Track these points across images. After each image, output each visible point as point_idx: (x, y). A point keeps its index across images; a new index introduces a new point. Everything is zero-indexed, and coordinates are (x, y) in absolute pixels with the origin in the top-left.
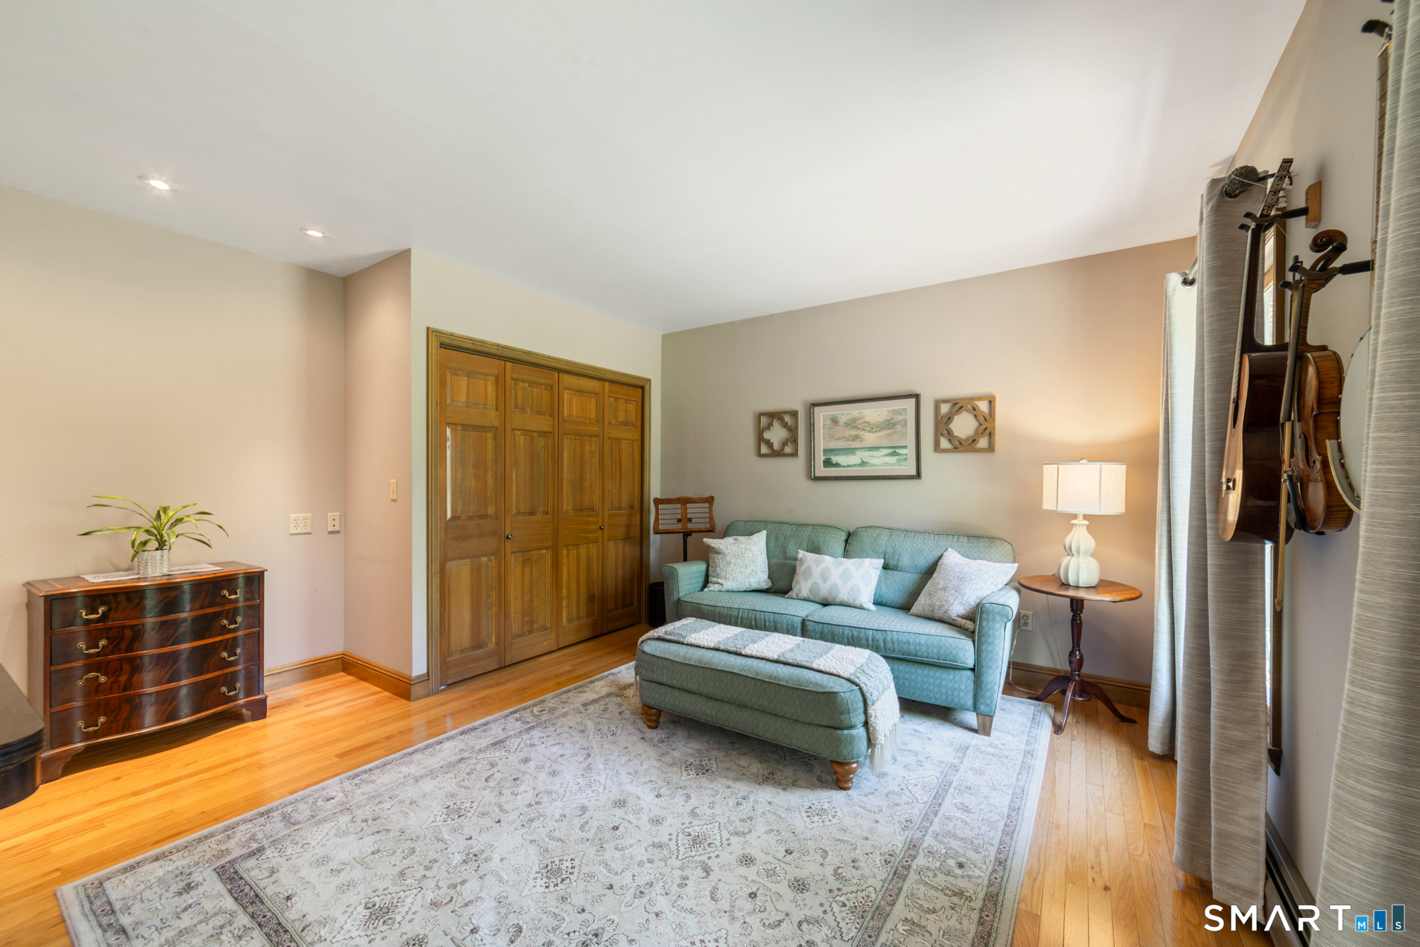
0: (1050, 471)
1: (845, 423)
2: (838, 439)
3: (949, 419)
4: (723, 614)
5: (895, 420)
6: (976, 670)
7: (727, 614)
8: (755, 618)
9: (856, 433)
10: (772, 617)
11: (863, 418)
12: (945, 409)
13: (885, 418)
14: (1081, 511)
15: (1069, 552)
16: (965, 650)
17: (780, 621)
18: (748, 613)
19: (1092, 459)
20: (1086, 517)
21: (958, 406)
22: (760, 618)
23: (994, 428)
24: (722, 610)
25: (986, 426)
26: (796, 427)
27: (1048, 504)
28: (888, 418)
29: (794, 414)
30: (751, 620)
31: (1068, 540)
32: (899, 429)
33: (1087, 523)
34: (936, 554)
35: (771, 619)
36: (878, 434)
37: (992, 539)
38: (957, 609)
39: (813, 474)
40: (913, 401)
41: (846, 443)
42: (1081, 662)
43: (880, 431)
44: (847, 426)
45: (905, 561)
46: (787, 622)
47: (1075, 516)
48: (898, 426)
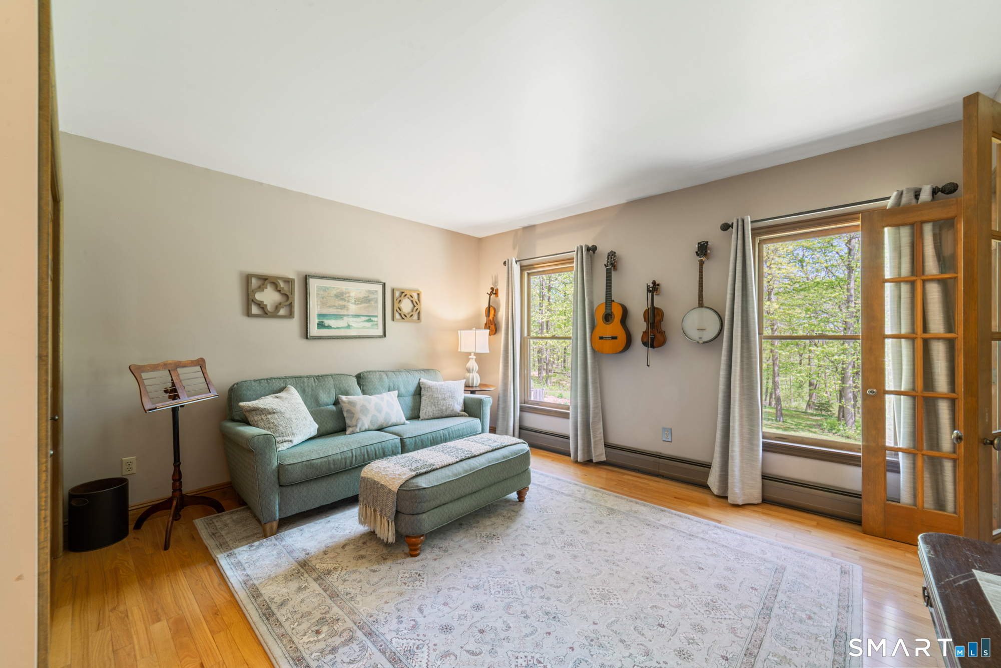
1: (335, 295)
2: (330, 307)
3: (399, 301)
4: (338, 459)
5: (370, 298)
7: (341, 458)
8: (367, 451)
9: (343, 304)
10: (380, 446)
11: (349, 293)
12: (397, 294)
13: (364, 296)
14: (471, 351)
17: (386, 446)
18: (361, 450)
21: (404, 294)
22: (371, 450)
23: (421, 309)
24: (335, 457)
25: (417, 308)
26: (292, 292)
28: (366, 296)
29: (288, 281)
30: (364, 455)
31: (468, 366)
32: (373, 304)
33: (475, 357)
34: (415, 382)
35: (380, 448)
36: (359, 306)
39: (309, 335)
40: (381, 286)
41: (336, 310)
43: (360, 304)
44: (337, 298)
46: (391, 445)
47: (470, 354)
48: (372, 302)
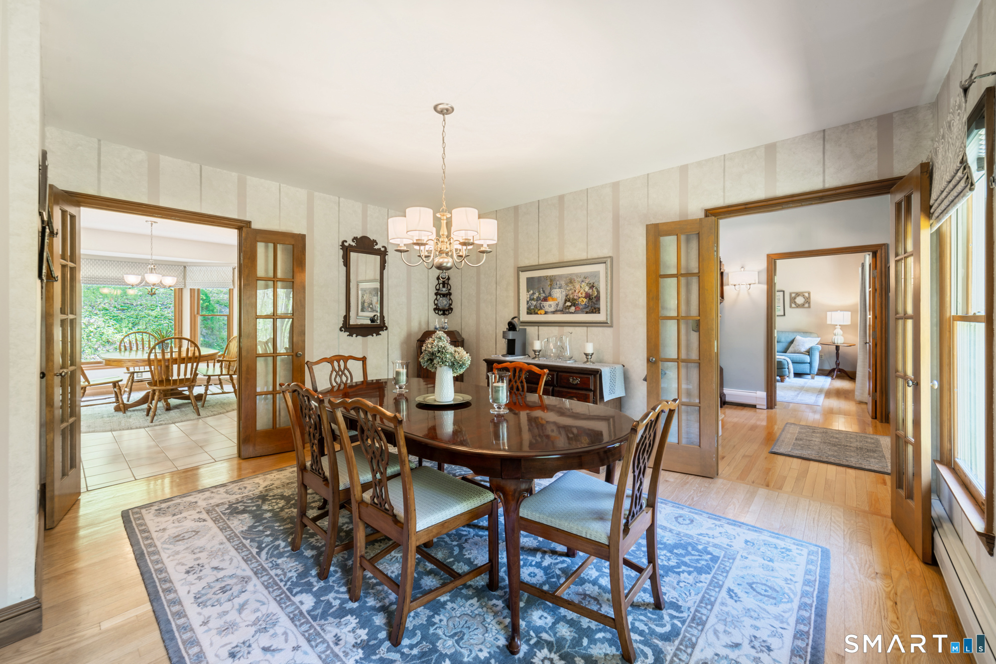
0: (829, 313)
3: (795, 298)
6: (810, 363)
12: (793, 295)
14: (838, 324)
15: (835, 335)
16: (807, 359)
19: (841, 310)
20: (840, 325)
21: (798, 294)
23: (810, 301)
25: (808, 301)
27: (829, 322)
31: (834, 332)
33: (840, 327)
34: (793, 338)
37: (811, 333)
38: (803, 350)
40: (782, 293)
42: (839, 364)
45: (783, 340)
47: (837, 325)
